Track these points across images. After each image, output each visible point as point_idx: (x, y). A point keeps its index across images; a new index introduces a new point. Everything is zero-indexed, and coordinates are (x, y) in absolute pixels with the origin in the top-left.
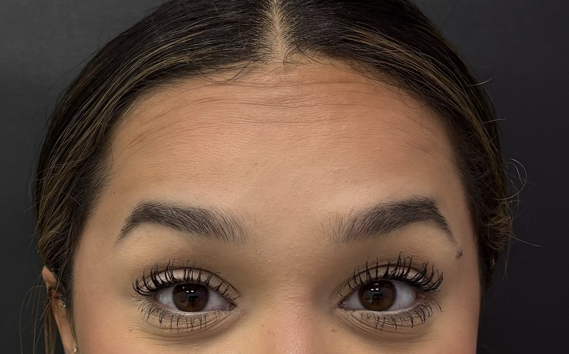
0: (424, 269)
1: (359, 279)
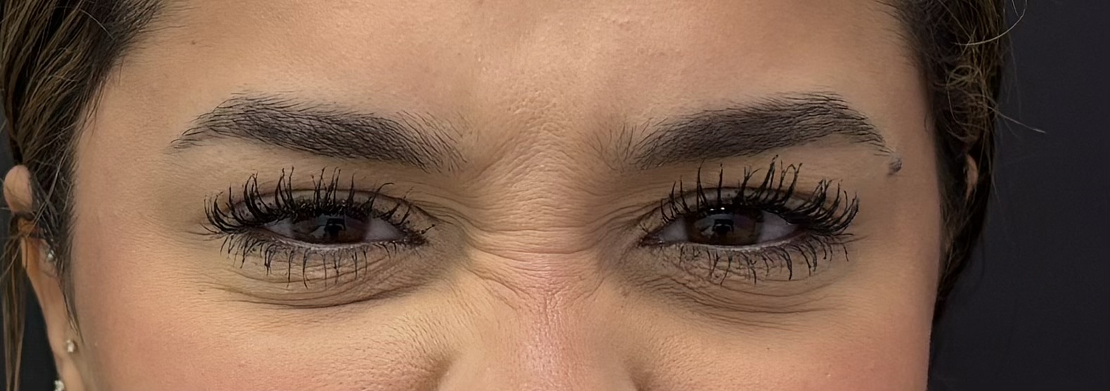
0: (820, 194)
1: (681, 203)
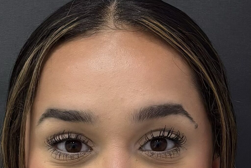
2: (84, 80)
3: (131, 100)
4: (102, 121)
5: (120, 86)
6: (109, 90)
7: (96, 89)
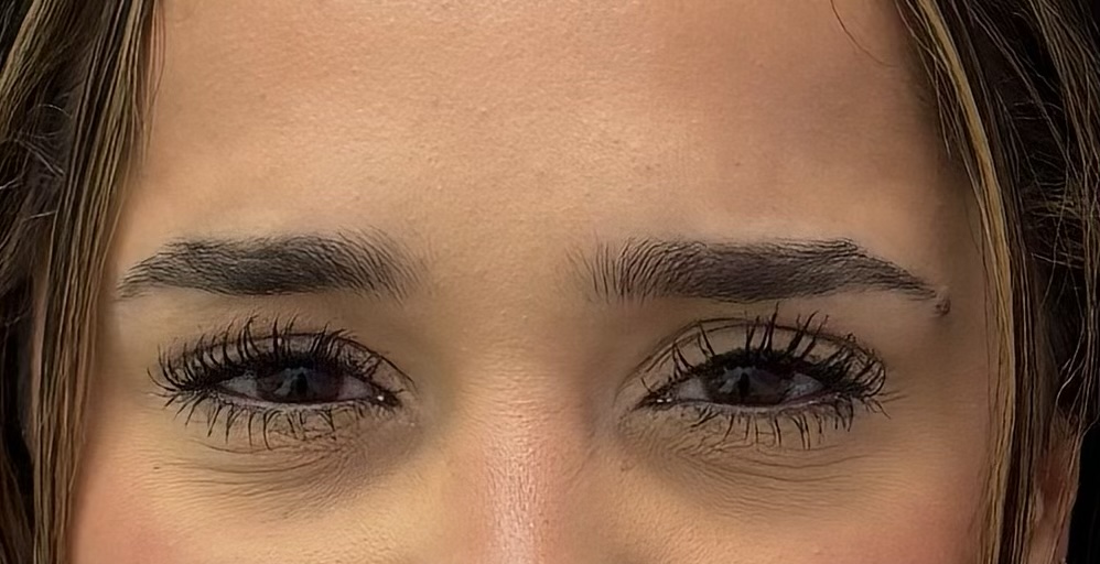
2: (355, 68)
3: (587, 190)
4: (442, 285)
5: (532, 110)
6: (482, 124)
7: (415, 118)
